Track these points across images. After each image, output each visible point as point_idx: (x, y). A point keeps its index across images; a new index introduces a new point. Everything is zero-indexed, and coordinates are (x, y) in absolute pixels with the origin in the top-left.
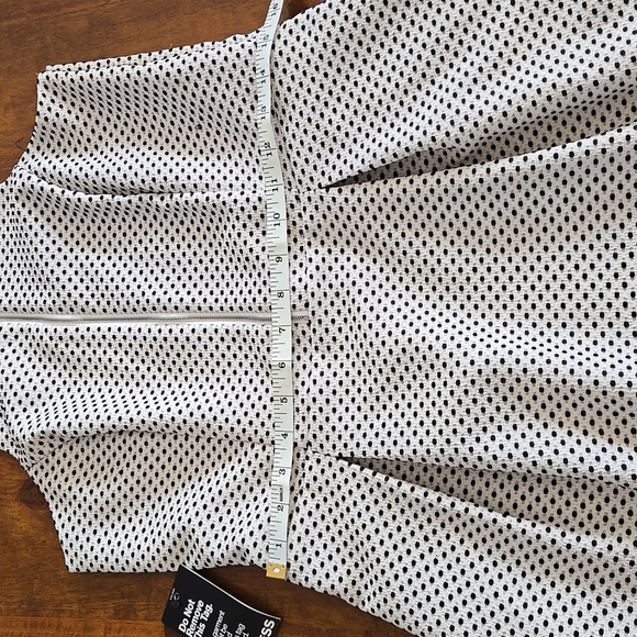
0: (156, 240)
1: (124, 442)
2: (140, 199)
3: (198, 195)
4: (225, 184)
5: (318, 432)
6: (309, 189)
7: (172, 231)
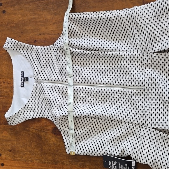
0: (98, 64)
1: (86, 119)
2: (95, 52)
5: (147, 121)
6: (147, 53)
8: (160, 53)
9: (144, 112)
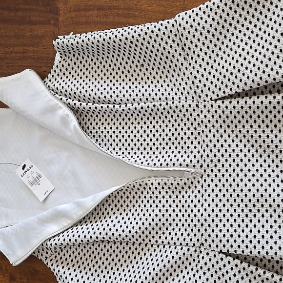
0: (114, 128)
2: (108, 107)
3: (142, 104)
4: (163, 98)
5: (208, 238)
6: (205, 101)
7: (123, 123)
8: (229, 100)
9: (202, 221)
